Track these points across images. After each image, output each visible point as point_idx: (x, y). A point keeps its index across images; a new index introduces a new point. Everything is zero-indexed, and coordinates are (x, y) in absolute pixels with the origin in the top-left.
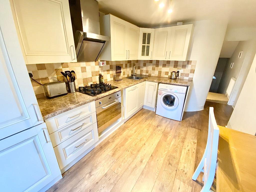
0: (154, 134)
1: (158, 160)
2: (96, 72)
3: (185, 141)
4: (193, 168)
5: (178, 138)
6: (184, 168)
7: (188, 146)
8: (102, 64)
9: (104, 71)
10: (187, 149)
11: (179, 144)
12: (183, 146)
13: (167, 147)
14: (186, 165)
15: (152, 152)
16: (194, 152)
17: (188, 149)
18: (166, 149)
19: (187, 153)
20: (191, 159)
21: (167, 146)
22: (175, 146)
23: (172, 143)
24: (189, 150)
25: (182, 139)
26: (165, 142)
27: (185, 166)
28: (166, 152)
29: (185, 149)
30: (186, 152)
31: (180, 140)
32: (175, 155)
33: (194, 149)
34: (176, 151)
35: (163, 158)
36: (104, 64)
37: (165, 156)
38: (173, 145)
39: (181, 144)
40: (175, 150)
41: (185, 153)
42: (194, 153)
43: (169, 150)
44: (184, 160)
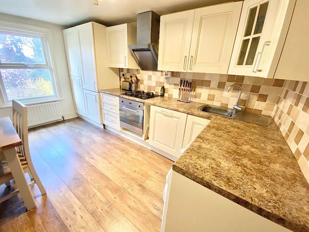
0: (124, 176)
1: (85, 170)
2: (161, 83)
3: (93, 219)
4: (52, 201)
5: (103, 209)
6: (60, 191)
7: (82, 217)
8: (165, 75)
9: (170, 84)
10: (79, 213)
11: (92, 203)
12: (85, 207)
13: (96, 185)
14: (61, 195)
15: (97, 168)
16: (67, 219)
17: (77, 213)
18: (94, 182)
19: (72, 206)
20: (62, 206)
21: (98, 185)
22: (92, 196)
23: (98, 194)
24: (74, 213)
25: (100, 216)
26: (104, 185)
27: (60, 193)
28: (89, 181)
29: (80, 208)
30: (75, 206)
31: (99, 210)
32: (80, 189)
33: (71, 224)
34: (84, 193)
35: (85, 175)
36: (167, 75)
37: (86, 177)
38: (95, 193)
39: (91, 207)
40: (86, 193)
41: (75, 203)
42: (65, 219)
43: (91, 186)
44: (67, 195)
